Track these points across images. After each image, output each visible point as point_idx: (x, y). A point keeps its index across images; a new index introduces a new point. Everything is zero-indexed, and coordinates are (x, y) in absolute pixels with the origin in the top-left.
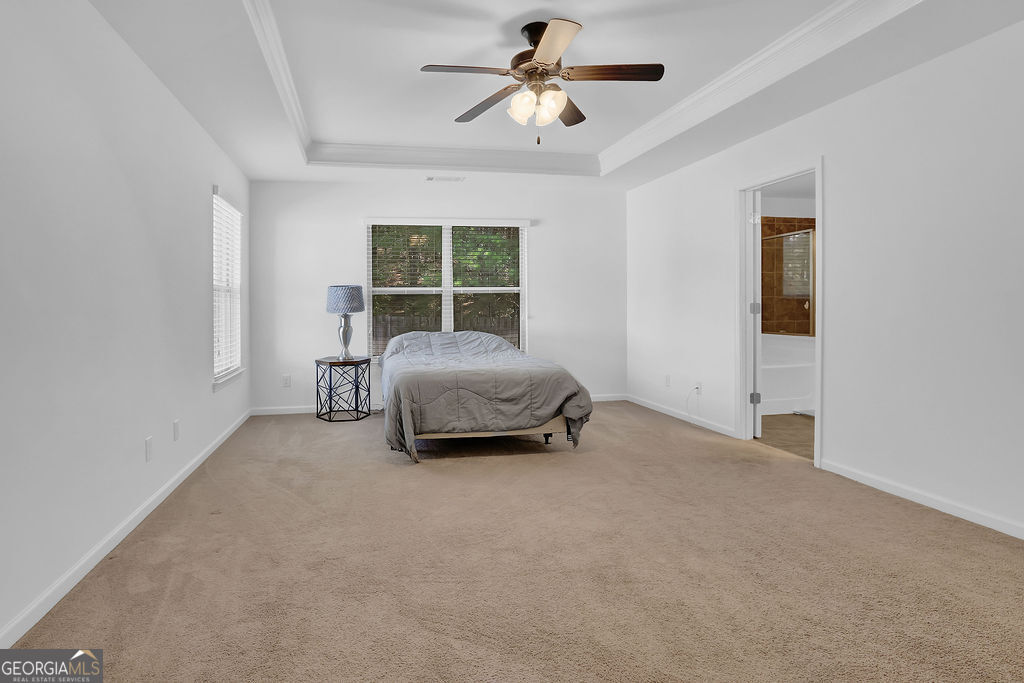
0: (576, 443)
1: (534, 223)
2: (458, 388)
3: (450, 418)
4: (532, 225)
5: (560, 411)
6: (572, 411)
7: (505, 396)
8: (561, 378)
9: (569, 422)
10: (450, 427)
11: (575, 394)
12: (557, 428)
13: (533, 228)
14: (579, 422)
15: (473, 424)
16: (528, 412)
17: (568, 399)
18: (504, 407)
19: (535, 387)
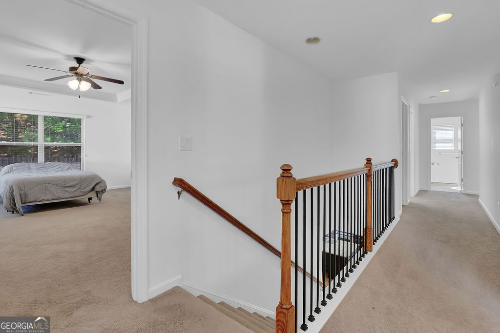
0: (100, 200)
1: (88, 117)
2: (45, 184)
3: (41, 195)
4: (87, 118)
5: (93, 189)
6: (98, 188)
7: (68, 185)
8: (95, 177)
9: (97, 193)
10: (41, 199)
11: (100, 182)
12: (93, 195)
13: (88, 119)
14: (101, 193)
15: (53, 197)
16: (79, 190)
17: (97, 184)
18: (68, 189)
19: (82, 180)
